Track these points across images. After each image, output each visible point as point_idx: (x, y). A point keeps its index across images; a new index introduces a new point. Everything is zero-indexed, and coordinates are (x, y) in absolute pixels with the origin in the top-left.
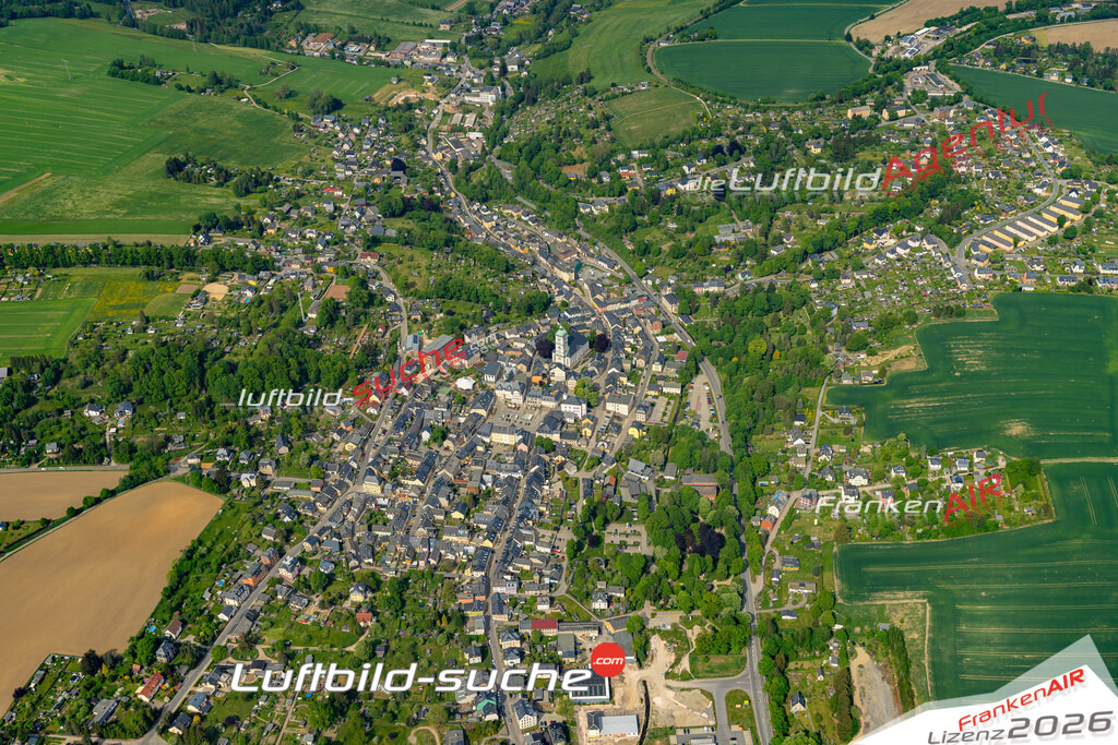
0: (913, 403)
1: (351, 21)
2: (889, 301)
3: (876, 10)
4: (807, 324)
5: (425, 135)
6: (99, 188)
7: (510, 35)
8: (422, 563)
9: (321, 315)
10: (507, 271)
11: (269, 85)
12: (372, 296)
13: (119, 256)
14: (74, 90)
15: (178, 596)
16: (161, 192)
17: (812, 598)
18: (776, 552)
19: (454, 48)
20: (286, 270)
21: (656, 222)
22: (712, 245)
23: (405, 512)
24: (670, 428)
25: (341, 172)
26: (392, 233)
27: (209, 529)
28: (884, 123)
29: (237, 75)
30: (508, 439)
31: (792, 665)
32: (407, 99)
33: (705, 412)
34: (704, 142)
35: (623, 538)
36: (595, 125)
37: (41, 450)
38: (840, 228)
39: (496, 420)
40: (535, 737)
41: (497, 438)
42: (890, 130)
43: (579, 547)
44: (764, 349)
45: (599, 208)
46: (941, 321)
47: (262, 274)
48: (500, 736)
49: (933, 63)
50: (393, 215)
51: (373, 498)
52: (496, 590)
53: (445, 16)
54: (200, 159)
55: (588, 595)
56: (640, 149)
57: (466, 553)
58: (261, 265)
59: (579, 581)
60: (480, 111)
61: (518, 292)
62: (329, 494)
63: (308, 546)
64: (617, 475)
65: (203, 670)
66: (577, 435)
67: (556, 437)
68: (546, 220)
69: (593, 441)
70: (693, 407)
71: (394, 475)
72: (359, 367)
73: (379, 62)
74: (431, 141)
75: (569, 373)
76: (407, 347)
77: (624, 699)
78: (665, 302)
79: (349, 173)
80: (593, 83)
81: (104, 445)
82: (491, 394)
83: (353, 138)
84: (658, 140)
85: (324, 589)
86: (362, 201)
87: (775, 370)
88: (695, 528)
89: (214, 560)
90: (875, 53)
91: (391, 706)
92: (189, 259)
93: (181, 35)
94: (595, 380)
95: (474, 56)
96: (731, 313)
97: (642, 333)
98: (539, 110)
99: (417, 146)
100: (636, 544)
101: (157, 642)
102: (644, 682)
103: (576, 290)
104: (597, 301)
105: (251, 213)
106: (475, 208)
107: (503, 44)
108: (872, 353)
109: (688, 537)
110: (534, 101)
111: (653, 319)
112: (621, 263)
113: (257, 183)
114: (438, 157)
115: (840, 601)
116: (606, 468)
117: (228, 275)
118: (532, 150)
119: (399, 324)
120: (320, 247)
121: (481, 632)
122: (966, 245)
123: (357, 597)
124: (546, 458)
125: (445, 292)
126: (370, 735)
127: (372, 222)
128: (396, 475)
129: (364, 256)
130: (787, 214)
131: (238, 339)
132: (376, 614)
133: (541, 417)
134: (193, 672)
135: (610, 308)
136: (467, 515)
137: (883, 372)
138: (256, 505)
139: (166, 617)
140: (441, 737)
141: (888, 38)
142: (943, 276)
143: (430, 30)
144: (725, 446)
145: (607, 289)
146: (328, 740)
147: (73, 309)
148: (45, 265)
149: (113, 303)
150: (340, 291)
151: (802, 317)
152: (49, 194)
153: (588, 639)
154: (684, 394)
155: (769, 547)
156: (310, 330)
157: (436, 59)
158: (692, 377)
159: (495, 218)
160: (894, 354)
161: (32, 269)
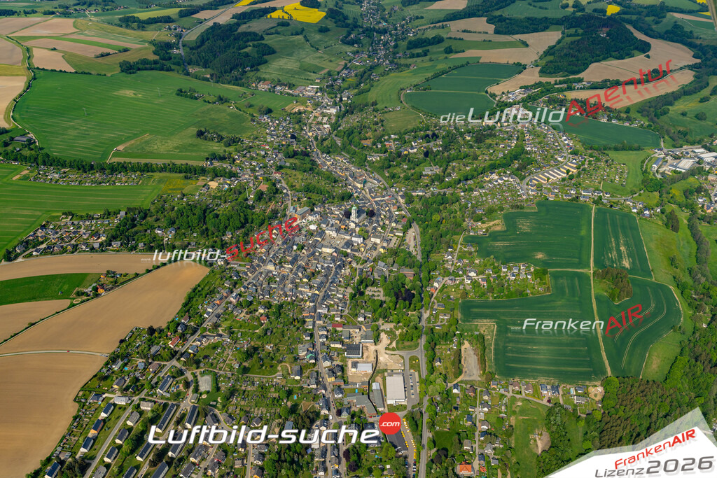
0: (498, 244)
1: (279, 76)
2: (493, 202)
3: (500, 81)
4: (458, 210)
5: (306, 125)
6: (169, 141)
7: (345, 85)
8: (289, 299)
9: (255, 196)
10: (335, 182)
11: (242, 102)
12: (277, 190)
13: (174, 169)
14: (161, 100)
15: (188, 307)
16: (194, 144)
17: (448, 321)
18: (435, 301)
19: (321, 89)
20: (243, 177)
21: (399, 165)
22: (421, 175)
23: (284, 278)
24: (397, 250)
25: (269, 139)
26: (288, 164)
27: (203, 281)
28: (498, 128)
29: (229, 97)
30: (329, 251)
31: (437, 347)
32: (299, 110)
33: (412, 244)
34: (422, 132)
35: (373, 293)
36: (376, 123)
37: (137, 245)
38: (475, 171)
39: (324, 243)
40: (329, 370)
41: (324, 250)
42: (501, 131)
43: (355, 295)
44: (438, 219)
45: (375, 158)
46: (513, 211)
47: (233, 178)
48: (315, 369)
49: (521, 104)
50: (289, 157)
51: (271, 272)
52: (318, 311)
53: (318, 76)
54: (211, 131)
55: (356, 315)
56: (394, 134)
57: (307, 295)
58: (232, 175)
59: (353, 309)
60: (329, 116)
61: (338, 191)
62: (253, 269)
63: (243, 289)
64: (373, 268)
65: (196, 336)
66: (358, 250)
67: (349, 251)
68: (353, 162)
69: (364, 253)
70: (407, 241)
71: (280, 263)
72: (270, 218)
73: (289, 94)
74: (308, 128)
75: (357, 225)
76: (290, 211)
77: (367, 357)
78: (400, 198)
79: (272, 139)
80: (377, 106)
81: (163, 245)
82: (323, 232)
83: (275, 125)
84: (402, 131)
85: (248, 307)
86: (277, 151)
87: (443, 228)
88: (403, 290)
89: (204, 293)
90: (497, 99)
91: (271, 355)
92: (203, 171)
93: (207, 80)
94: (367, 228)
95: (329, 93)
96: (427, 204)
97: (389, 211)
98: (354, 117)
99: (302, 129)
100: (379, 296)
101: (178, 324)
102: (377, 351)
103: (363, 192)
104: (371, 196)
105: (230, 154)
106: (324, 156)
107: (342, 89)
108: (483, 223)
109: (400, 294)
110: (353, 113)
111: (394, 204)
112: (383, 181)
113: (234, 142)
114: (310, 134)
115: (460, 322)
116: (369, 265)
117: (218, 178)
118: (350, 133)
119: (288, 202)
120: (257, 169)
121: (311, 327)
122: (527, 180)
123: (261, 311)
124: (344, 259)
125: (308, 189)
126: (262, 366)
127: (280, 159)
128: (281, 263)
129: (275, 173)
130: (454, 164)
131: (220, 205)
132: (268, 318)
133: (343, 242)
134: (192, 337)
135: (376, 199)
136: (309, 280)
137: (487, 230)
138: (223, 272)
139: (183, 314)
140: (291, 368)
141: (503, 93)
142: (516, 192)
144: (419, 258)
145: (376, 192)
146: (245, 366)
147: (154, 189)
148: (144, 171)
149: (170, 187)
150: (264, 187)
151: (456, 206)
152: (147, 142)
153: (355, 332)
154: (404, 236)
155: (433, 300)
156: (250, 202)
157: (313, 94)
158: (408, 229)
159: (332, 161)
160: (493, 223)
161: (139, 173)
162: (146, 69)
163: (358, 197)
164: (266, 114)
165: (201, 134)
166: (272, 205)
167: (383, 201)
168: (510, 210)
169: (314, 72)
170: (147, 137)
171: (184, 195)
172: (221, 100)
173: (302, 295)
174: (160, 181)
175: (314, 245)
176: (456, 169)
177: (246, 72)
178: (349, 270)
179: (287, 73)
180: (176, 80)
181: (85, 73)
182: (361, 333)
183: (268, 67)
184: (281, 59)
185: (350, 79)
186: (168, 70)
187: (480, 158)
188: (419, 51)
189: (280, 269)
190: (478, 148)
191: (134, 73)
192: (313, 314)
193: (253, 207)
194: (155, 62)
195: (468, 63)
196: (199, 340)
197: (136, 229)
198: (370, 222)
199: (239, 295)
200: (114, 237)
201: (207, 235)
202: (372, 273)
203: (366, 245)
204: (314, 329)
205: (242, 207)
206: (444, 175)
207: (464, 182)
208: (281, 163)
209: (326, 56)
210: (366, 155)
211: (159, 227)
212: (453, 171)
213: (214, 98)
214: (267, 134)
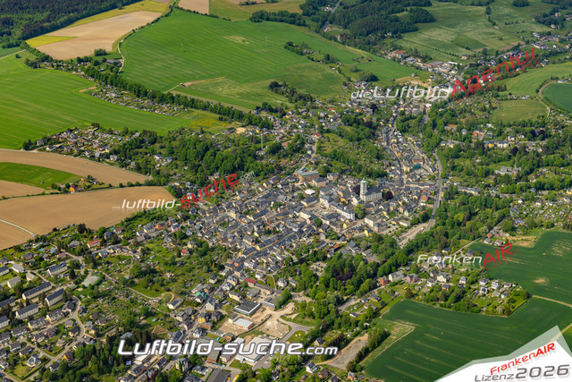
1: (420, 47)
2: (549, 217)
4: (497, 217)
6: (238, 87)
8: (226, 244)
10: (378, 159)
11: (352, 65)
12: (300, 148)
16: (261, 94)
18: (376, 292)
19: (460, 68)
20: (276, 131)
21: (472, 157)
22: (490, 173)
23: (236, 225)
24: (386, 237)
29: (341, 58)
30: (306, 216)
31: (334, 331)
33: (410, 237)
35: (318, 268)
37: (130, 164)
39: (310, 209)
40: (207, 313)
41: (302, 214)
43: (296, 264)
44: (461, 219)
45: (448, 145)
51: (228, 217)
52: (245, 263)
53: (470, 53)
54: (290, 86)
55: (278, 279)
62: (214, 211)
63: (188, 223)
66: (338, 225)
67: (327, 222)
69: (344, 231)
70: (407, 233)
71: (246, 213)
73: (416, 67)
75: (360, 202)
77: (257, 317)
78: (441, 190)
79: (350, 106)
82: (317, 199)
86: (339, 116)
88: (346, 270)
92: (240, 116)
93: (336, 40)
97: (417, 202)
100: (321, 271)
102: (271, 315)
103: (405, 175)
106: (396, 133)
108: (513, 235)
111: (426, 195)
112: (440, 171)
115: (381, 317)
116: (339, 242)
124: (315, 228)
129: (314, 135)
132: (191, 254)
133: (328, 213)
136: (260, 236)
143: (455, 58)
153: (265, 293)
154: (409, 228)
155: (375, 290)
156: (262, 153)
157: (446, 71)
158: (419, 222)
159: (401, 140)
160: (524, 238)
161: (182, 106)
163: (392, 178)
164: (367, 81)
165: (274, 86)
166: (283, 162)
167: (417, 188)
168: (561, 230)
169: (467, 48)
170: (220, 79)
171: (203, 132)
172: (328, 59)
173: (240, 245)
174: (196, 117)
175: (294, 208)
176: (541, 176)
177: (385, 38)
178: (312, 240)
179: (433, 45)
182: (271, 296)
183: (416, 35)
184: (438, 29)
189: (240, 218)
192: (236, 265)
193: (262, 158)
196: (113, 249)
197: (140, 150)
198: (378, 203)
199: (182, 228)
200: (115, 152)
201: (196, 172)
202: (336, 250)
203: (355, 224)
204: (226, 277)
205: (244, 152)
206: (519, 178)
207: (533, 190)
208: (331, 128)
209: (499, 33)
210: (441, 140)
211: (160, 153)
212: (537, 177)
213: (321, 57)
214: (350, 100)
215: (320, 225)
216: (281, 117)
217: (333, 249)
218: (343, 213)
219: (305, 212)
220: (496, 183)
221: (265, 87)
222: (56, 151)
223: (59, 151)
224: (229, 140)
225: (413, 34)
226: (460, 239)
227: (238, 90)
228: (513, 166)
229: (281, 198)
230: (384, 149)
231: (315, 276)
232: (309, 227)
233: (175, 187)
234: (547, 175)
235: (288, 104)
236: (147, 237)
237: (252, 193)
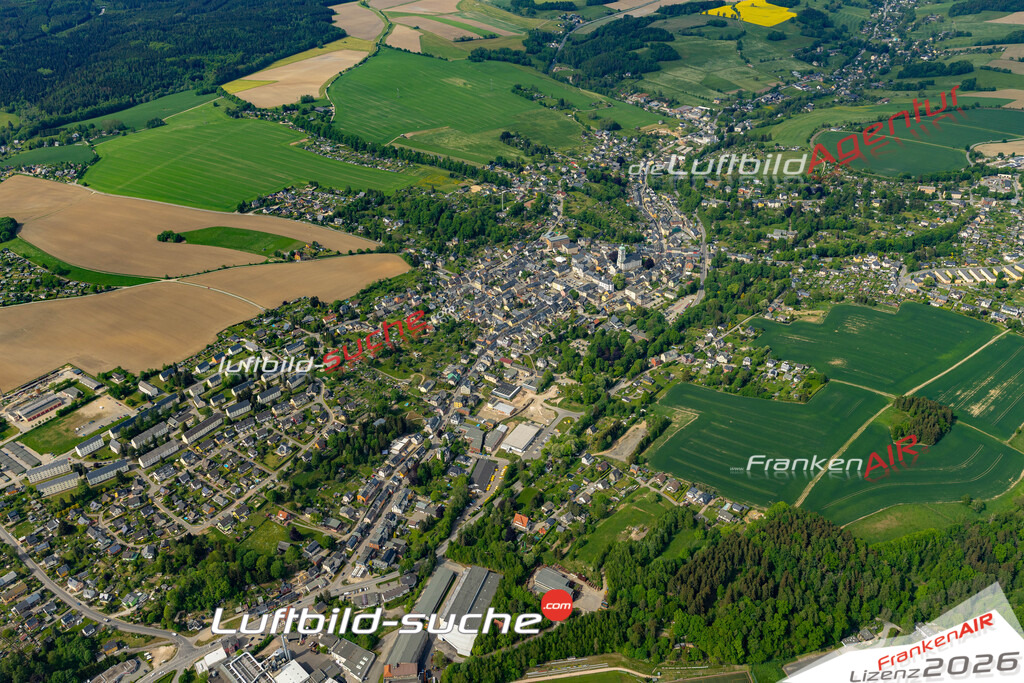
0: (796, 337)
1: (664, 90)
2: (837, 288)
4: (777, 288)
6: (465, 138)
7: (754, 113)
8: (474, 320)
10: (632, 221)
11: (589, 112)
12: (547, 210)
13: (446, 165)
15: (365, 295)
16: (491, 145)
17: (643, 396)
18: (648, 375)
19: (713, 113)
20: (516, 189)
21: (739, 219)
22: (762, 238)
23: (483, 299)
24: (652, 311)
25: (589, 158)
26: (585, 188)
27: (397, 277)
29: (576, 104)
30: (559, 288)
31: (606, 418)
32: (659, 133)
33: (678, 310)
35: (580, 346)
37: (357, 228)
38: (847, 246)
39: (562, 279)
40: (463, 397)
41: (554, 285)
42: (939, 204)
44: (735, 291)
45: (711, 204)
46: (856, 305)
47: (502, 187)
49: (1018, 175)
50: (595, 182)
51: (475, 289)
52: (497, 341)
53: (722, 96)
54: (523, 136)
55: (537, 358)
56: (762, 180)
57: (497, 323)
58: (505, 184)
59: (540, 353)
60: (697, 147)
61: (628, 230)
62: (457, 283)
64: (602, 321)
65: (354, 321)
66: (598, 298)
67: (584, 294)
68: (681, 205)
69: (604, 304)
70: (674, 307)
73: (662, 113)
74: (655, 156)
76: (546, 237)
77: (518, 401)
78: (707, 257)
79: (593, 159)
82: (569, 268)
86: (585, 171)
89: (390, 287)
90: (979, 161)
92: (474, 173)
95: (721, 119)
96: (737, 271)
97: (681, 270)
99: (644, 155)
100: (584, 350)
101: (341, 305)
102: (533, 400)
103: (663, 240)
104: (669, 247)
105: (523, 163)
106: (648, 191)
107: (745, 117)
108: (797, 309)
109: (607, 352)
111: (690, 262)
112: (702, 234)
113: (540, 152)
115: (657, 402)
116: (600, 316)
117: (486, 184)
119: (550, 226)
120: (542, 184)
121: (477, 354)
122: (917, 274)
123: (435, 321)
124: (571, 301)
125: (585, 218)
126: (396, 367)
127: (580, 181)
128: (493, 284)
129: (560, 194)
132: (437, 329)
133: (585, 284)
134: (350, 321)
135: (673, 252)
136: (511, 310)
137: (794, 319)
138: (423, 275)
141: (1001, 155)
142: (884, 284)
143: (706, 102)
145: (684, 244)
146: (379, 362)
147: (411, 180)
151: (775, 285)
152: (441, 135)
153: (524, 375)
154: (675, 300)
155: (647, 372)
156: (502, 215)
157: (697, 117)
158: (686, 294)
159: (654, 198)
160: (811, 312)
161: (407, 161)
162: (498, 59)
163: (650, 243)
164: (609, 130)
165: (506, 137)
166: (527, 225)
167: (680, 255)
168: (853, 303)
169: (719, 91)
170: (444, 129)
171: (434, 191)
172: (563, 105)
173: (491, 320)
174: (423, 174)
175: (545, 278)
176: (822, 241)
177: (623, 79)
178: (569, 315)
179: (679, 86)
180: (527, 76)
181: (427, 55)
182: (530, 378)
183: (659, 76)
184: (683, 68)
185: (770, 107)
186: (524, 64)
187: (872, 233)
188: (915, 81)
189: (486, 289)
190: (880, 220)
191: (480, 61)
192: (488, 342)
193: (503, 221)
194: (517, 53)
195: (977, 105)
196: (352, 325)
197: (366, 212)
198: (638, 273)
199: (424, 301)
200: (339, 215)
201: (432, 236)
202: (596, 326)
203: (615, 295)
204: (478, 356)
205: (484, 215)
206: (796, 243)
207: (814, 257)
208: (577, 185)
209: (754, 73)
210: (702, 199)
211: (389, 216)
212: (816, 242)
213: (555, 102)
214: (592, 152)
215: (576, 297)
216: (519, 173)
217: (593, 325)
218: (601, 284)
219: (558, 282)
220: (771, 248)
221: (495, 138)
222: (273, 213)
223: (277, 213)
224: (465, 200)
225: (655, 74)
226: (736, 313)
227: (465, 141)
228: (787, 229)
229: (529, 267)
230: (638, 210)
231: (578, 355)
232: (565, 300)
233: (410, 254)
234: (828, 239)
235: (525, 158)
236: (387, 312)
237: (497, 261)
